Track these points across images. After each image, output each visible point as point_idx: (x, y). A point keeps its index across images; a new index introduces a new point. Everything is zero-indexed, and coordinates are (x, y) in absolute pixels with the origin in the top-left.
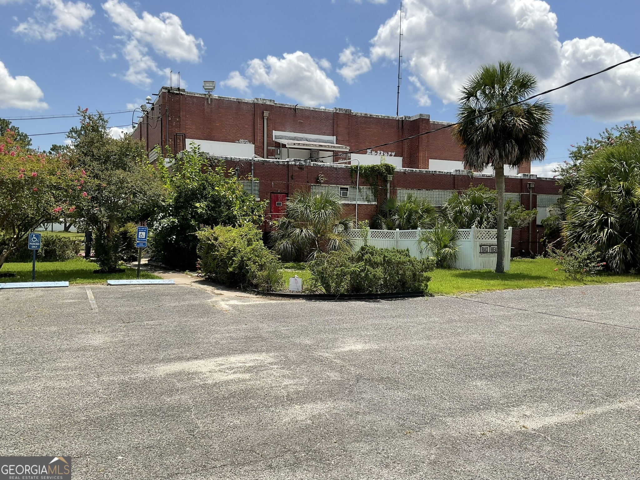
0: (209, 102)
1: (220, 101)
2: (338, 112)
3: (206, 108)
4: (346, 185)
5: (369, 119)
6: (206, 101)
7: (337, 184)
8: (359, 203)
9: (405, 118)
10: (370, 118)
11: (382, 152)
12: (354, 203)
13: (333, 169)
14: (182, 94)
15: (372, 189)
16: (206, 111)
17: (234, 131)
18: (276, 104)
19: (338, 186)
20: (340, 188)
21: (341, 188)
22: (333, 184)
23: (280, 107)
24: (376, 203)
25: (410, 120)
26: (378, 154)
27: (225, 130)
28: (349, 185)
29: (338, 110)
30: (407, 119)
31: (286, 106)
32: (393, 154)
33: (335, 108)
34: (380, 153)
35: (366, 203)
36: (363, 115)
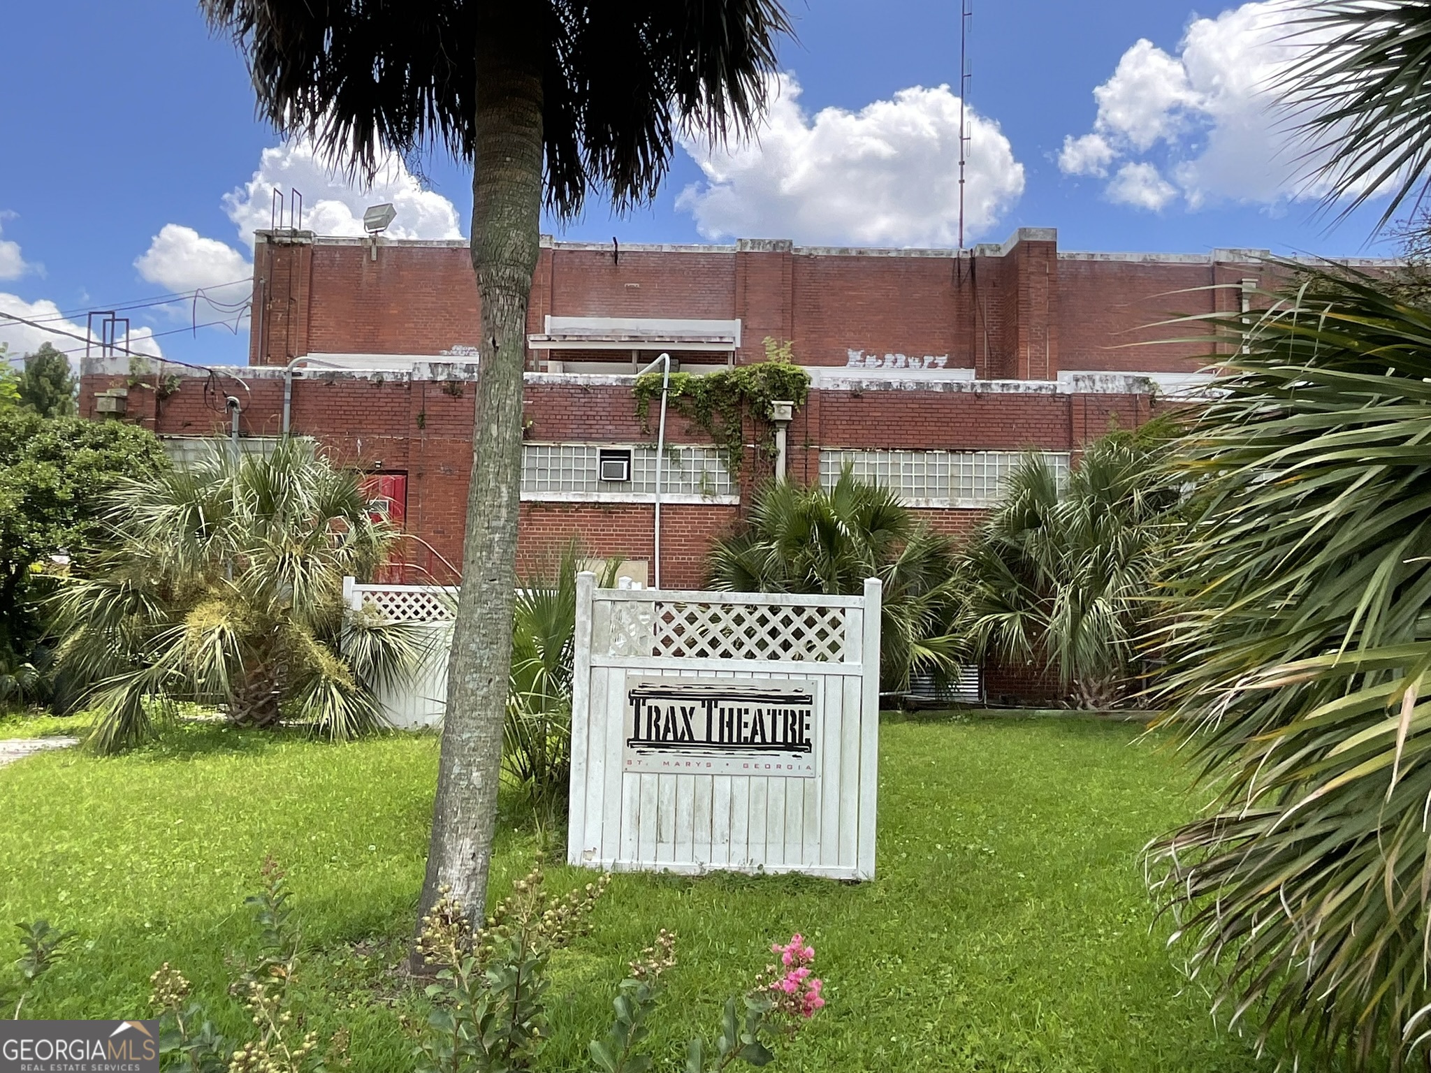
0: (374, 257)
1: (404, 249)
2: (748, 250)
3: (365, 271)
4: (622, 440)
5: (853, 264)
6: (365, 256)
7: (586, 439)
8: (667, 499)
9: (982, 251)
10: (857, 259)
11: (901, 358)
12: (650, 498)
13: (572, 391)
14: (302, 245)
15: (723, 453)
16: (364, 279)
17: (438, 325)
18: (559, 245)
19: (591, 444)
20: (598, 453)
21: (603, 452)
22: (572, 439)
23: (571, 252)
24: (736, 500)
25: (998, 255)
26: (888, 363)
27: (412, 325)
28: (634, 440)
29: (750, 244)
30: (988, 253)
31: (587, 249)
32: (942, 360)
33: (741, 240)
34: (895, 362)
35: (697, 499)
36: (834, 253)
